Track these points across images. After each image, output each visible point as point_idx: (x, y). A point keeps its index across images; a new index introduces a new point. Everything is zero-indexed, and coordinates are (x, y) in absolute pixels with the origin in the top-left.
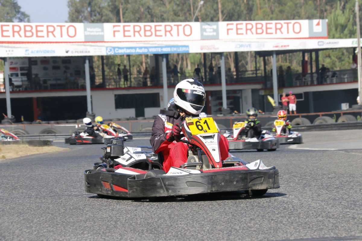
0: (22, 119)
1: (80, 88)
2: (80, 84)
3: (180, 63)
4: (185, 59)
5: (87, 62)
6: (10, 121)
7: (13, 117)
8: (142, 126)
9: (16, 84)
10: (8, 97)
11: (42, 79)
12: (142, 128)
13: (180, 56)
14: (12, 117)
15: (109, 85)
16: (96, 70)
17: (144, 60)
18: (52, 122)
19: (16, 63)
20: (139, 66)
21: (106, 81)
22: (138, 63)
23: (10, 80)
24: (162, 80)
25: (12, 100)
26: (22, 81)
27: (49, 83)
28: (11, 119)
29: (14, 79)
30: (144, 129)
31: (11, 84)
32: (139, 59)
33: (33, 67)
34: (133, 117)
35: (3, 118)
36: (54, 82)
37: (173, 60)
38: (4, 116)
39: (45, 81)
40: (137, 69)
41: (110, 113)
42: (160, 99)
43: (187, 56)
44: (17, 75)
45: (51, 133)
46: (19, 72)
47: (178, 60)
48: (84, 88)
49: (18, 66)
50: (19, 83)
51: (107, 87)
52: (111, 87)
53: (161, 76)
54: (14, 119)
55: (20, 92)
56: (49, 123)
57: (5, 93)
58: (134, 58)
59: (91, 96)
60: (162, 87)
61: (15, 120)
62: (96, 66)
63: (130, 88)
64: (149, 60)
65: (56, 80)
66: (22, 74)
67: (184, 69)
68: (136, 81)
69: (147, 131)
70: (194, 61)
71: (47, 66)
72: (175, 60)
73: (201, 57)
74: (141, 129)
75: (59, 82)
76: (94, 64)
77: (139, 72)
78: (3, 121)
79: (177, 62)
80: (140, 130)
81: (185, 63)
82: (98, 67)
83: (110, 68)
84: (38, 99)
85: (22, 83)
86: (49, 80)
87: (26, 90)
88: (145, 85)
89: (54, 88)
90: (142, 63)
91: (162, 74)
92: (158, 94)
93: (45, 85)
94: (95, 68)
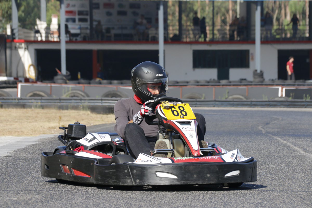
0: (79, 76)
1: (150, 40)
2: (150, 36)
3: (277, 12)
4: (283, 6)
5: (162, 8)
6: (64, 78)
7: (69, 73)
8: (228, 93)
9: (73, 31)
10: (63, 48)
11: (104, 27)
12: (229, 96)
13: (278, 3)
14: (67, 73)
15: (186, 37)
16: (170, 17)
17: (230, 6)
18: (115, 82)
19: (74, 6)
20: (224, 15)
21: (183, 32)
22: (223, 10)
23: (66, 26)
24: (254, 34)
25: (68, 52)
26: (80, 28)
27: (113, 32)
28: (65, 76)
29: (70, 25)
30: (230, 97)
31: (67, 32)
32: (224, 5)
33: (95, 11)
34: (214, 80)
35: (56, 74)
36: (119, 32)
37: (268, 8)
38: (57, 72)
39: (108, 30)
40: (221, 17)
41: (186, 74)
42: (250, 57)
43: (286, 4)
44: (74, 21)
45: (116, 97)
46: (77, 17)
47: (275, 8)
48: (155, 41)
49: (76, 9)
50: (78, 31)
51: (185, 40)
52: (188, 40)
53: (252, 28)
54: (68, 76)
55: (76, 42)
56: (111, 83)
57: (59, 42)
58: (219, 4)
59: (164, 51)
60: (253, 42)
61: (70, 77)
62: (171, 12)
63: (213, 42)
64: (238, 8)
65: (122, 28)
66: (80, 20)
67: (281, 21)
68: (220, 34)
69: (235, 100)
70: (296, 9)
71: (111, 10)
72: (271, 8)
73: (305, 5)
74: (227, 96)
75: (125, 32)
76: (169, 10)
77: (224, 22)
78: (56, 78)
79: (273, 10)
80: (226, 98)
81: (283, 12)
82: (173, 14)
83: (187, 16)
84: (99, 51)
85: (81, 31)
86: (113, 28)
87: (85, 40)
88: (232, 40)
89: (120, 39)
90: (228, 11)
91: (254, 26)
92: (247, 52)
93: (108, 35)
94: (170, 14)
